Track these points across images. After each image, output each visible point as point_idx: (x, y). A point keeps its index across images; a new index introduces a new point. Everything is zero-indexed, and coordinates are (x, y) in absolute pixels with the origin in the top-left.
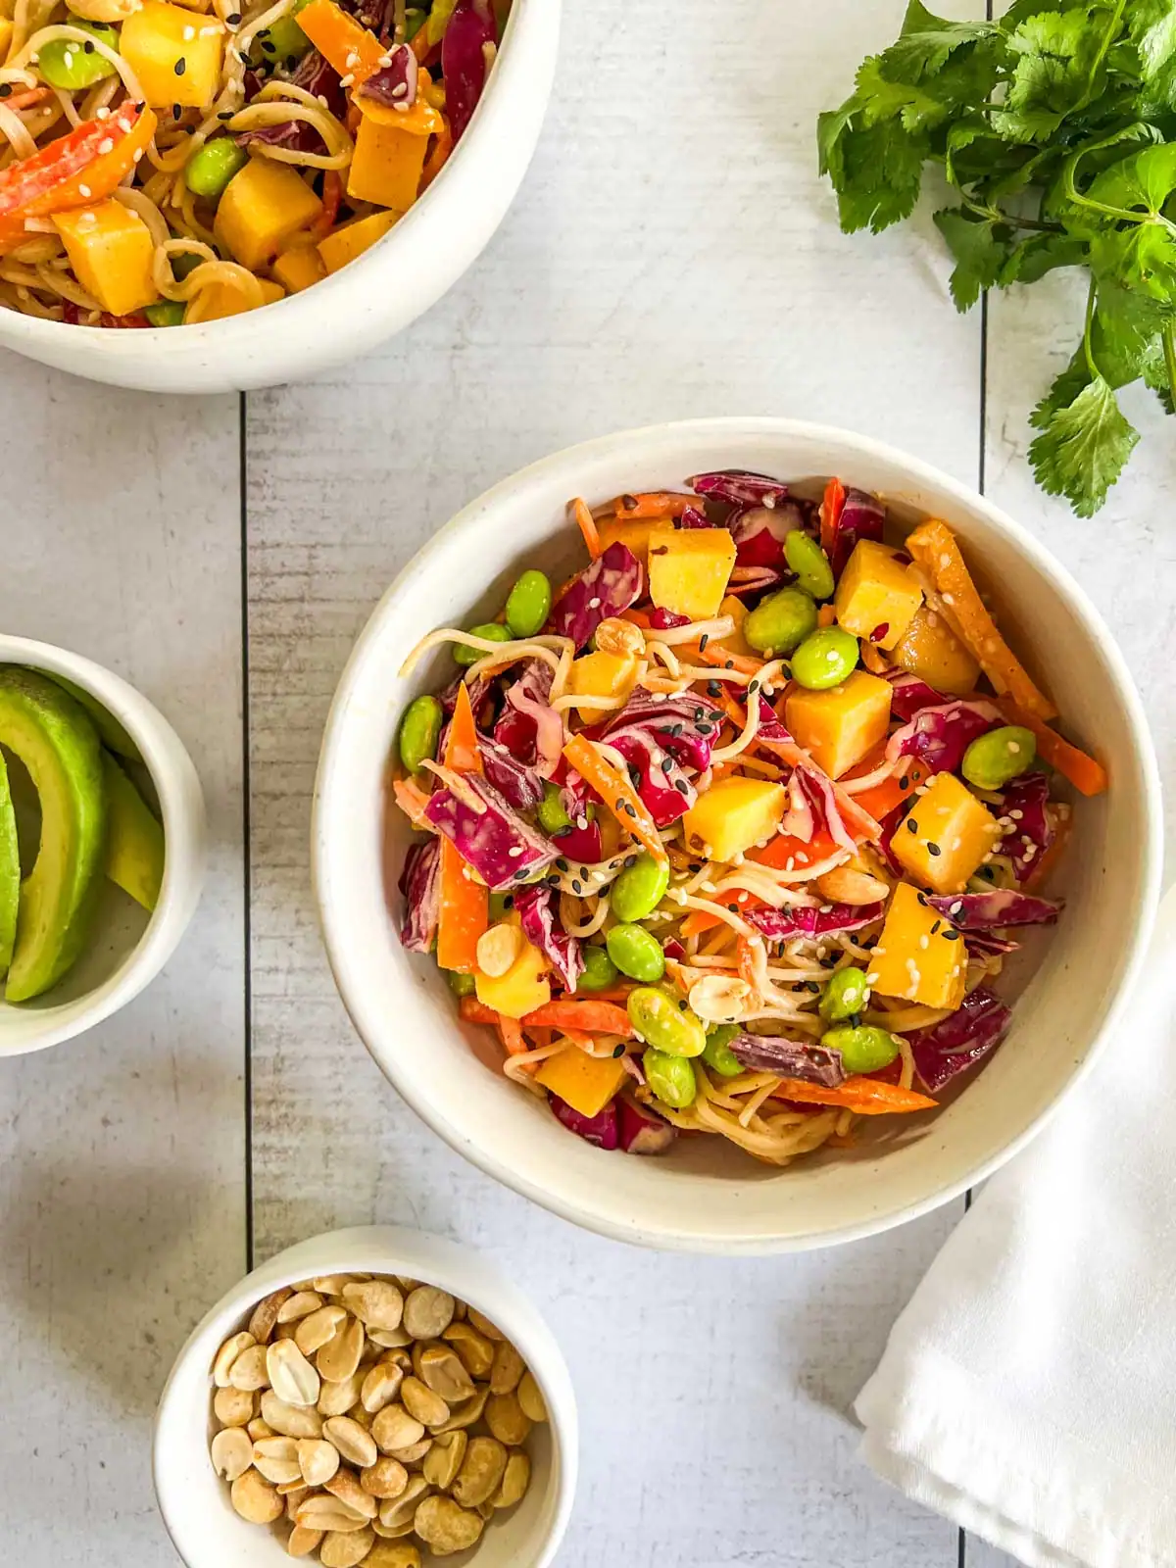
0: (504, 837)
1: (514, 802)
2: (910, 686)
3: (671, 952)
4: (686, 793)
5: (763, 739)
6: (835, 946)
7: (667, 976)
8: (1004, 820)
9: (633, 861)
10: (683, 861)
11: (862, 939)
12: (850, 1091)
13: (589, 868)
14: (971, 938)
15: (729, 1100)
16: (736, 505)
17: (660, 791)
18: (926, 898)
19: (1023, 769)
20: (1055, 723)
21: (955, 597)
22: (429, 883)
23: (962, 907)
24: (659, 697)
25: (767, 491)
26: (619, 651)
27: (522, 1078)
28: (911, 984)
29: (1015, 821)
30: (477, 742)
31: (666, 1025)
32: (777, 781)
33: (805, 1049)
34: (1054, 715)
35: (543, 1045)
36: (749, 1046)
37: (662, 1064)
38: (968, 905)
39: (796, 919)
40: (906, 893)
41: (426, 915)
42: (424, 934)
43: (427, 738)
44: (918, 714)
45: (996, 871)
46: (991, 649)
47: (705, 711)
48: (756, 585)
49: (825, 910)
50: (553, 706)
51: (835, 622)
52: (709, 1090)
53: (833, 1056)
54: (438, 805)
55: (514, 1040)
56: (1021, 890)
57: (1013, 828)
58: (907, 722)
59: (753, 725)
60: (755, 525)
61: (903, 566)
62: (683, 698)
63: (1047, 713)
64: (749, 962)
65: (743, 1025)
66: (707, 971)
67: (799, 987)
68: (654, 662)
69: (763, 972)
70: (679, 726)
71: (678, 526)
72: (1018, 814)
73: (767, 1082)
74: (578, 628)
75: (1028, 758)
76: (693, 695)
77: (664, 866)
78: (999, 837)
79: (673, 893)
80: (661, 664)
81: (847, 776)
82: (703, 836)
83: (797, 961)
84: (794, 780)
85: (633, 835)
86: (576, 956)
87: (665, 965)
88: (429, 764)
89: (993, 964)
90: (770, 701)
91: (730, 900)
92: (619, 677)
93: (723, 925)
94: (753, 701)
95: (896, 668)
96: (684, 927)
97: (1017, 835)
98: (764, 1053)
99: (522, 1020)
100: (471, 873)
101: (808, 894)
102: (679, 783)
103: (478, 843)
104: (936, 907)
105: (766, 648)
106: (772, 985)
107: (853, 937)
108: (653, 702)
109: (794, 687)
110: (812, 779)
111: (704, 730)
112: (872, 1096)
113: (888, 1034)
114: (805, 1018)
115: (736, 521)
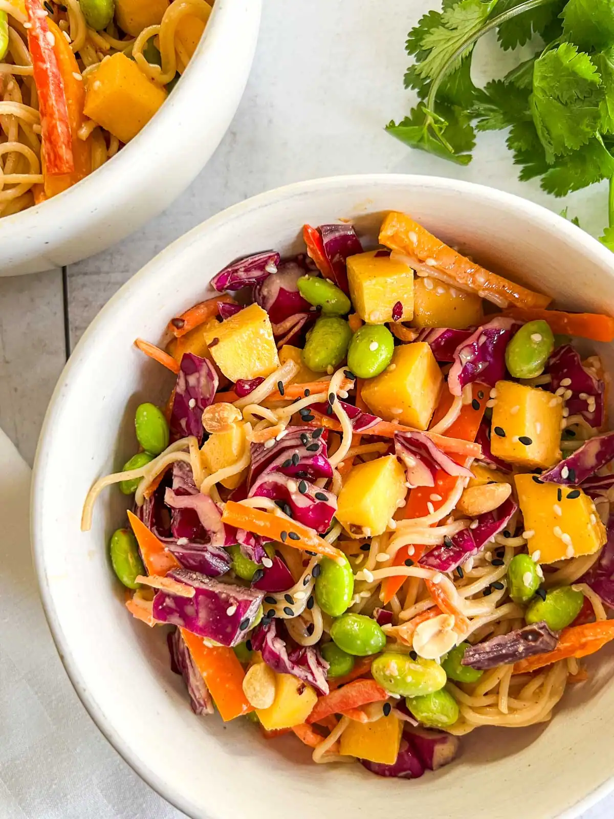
0: (218, 604)
1: (212, 574)
2: (440, 337)
3: (387, 618)
4: (326, 499)
5: (359, 430)
6: (495, 547)
7: (390, 639)
8: (560, 391)
9: (319, 571)
10: (355, 548)
11: (512, 531)
12: (567, 644)
13: (290, 593)
14: (586, 486)
15: (484, 698)
16: (251, 285)
17: (308, 509)
18: (539, 477)
19: (551, 349)
20: (553, 305)
21: (435, 259)
22: (188, 661)
23: (569, 470)
24: (270, 443)
25: (266, 262)
26: (223, 426)
27: (332, 759)
28: (565, 546)
29: (567, 388)
30: (163, 545)
31: (409, 679)
32: (386, 454)
33: (517, 635)
34: (549, 301)
35: (334, 726)
36: (477, 656)
37: (423, 705)
38: (572, 465)
39: (459, 546)
40: (524, 481)
41: (197, 687)
42: (202, 703)
43: (131, 561)
44: (456, 352)
45: (572, 428)
46: (482, 279)
47: (307, 435)
48: (296, 329)
49: (474, 526)
50: (202, 489)
51: (363, 323)
52: (466, 699)
53: (541, 628)
54: (160, 607)
55: (310, 738)
56: (601, 432)
57: (569, 393)
58: (452, 362)
59: (347, 425)
60: (272, 290)
61: (386, 258)
62: (287, 435)
63: (543, 302)
64: (442, 595)
65: (466, 641)
66: (417, 619)
67: (487, 592)
68: (255, 420)
69: (457, 598)
70: (295, 455)
71: (221, 320)
72: (567, 382)
73: (504, 673)
74: (193, 424)
75: (550, 340)
76: (294, 428)
77: (343, 561)
78: (563, 405)
79: (359, 576)
80: (261, 418)
81: (433, 422)
82: (357, 523)
83: (475, 573)
84: (398, 446)
85: (307, 552)
86: (317, 659)
87: (383, 633)
88: (141, 580)
89: (612, 494)
90: (351, 401)
91: (403, 558)
92: (235, 447)
93: (409, 580)
94: (337, 408)
95: (423, 330)
96: (382, 596)
97: (575, 396)
98: (491, 655)
99: (307, 721)
100: (209, 643)
101: (455, 520)
102: (318, 496)
103: (203, 617)
104: (551, 480)
105: (327, 367)
106: (468, 602)
107: (506, 534)
108: (268, 449)
109: (360, 383)
110: (410, 438)
111: (314, 447)
112: (583, 640)
113: (569, 587)
114: (505, 610)
115: (259, 295)
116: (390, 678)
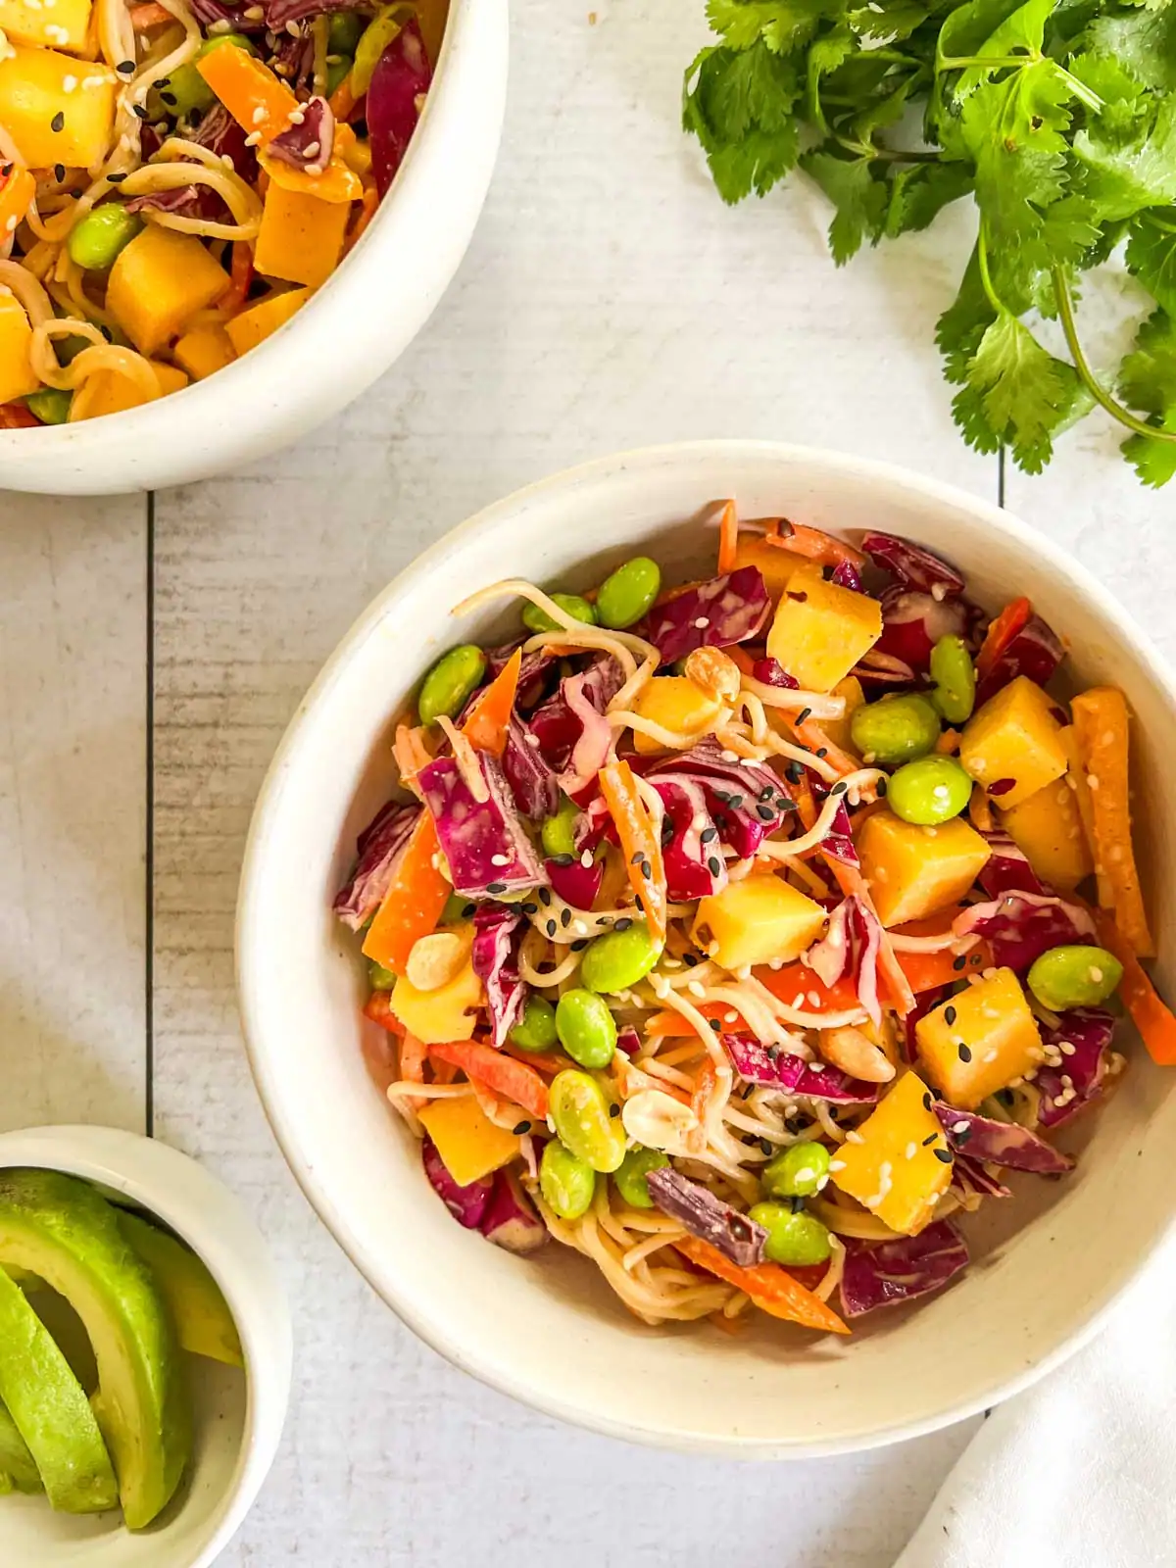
0: (492, 839)
1: (521, 805)
2: (1010, 859)
3: (628, 1045)
4: (716, 875)
5: (826, 850)
6: (809, 1110)
7: (609, 1070)
8: (1051, 1049)
9: (625, 925)
10: (680, 949)
11: (842, 1115)
12: (760, 1279)
13: (574, 912)
15: (621, 1231)
16: (900, 580)
17: (687, 861)
18: (933, 1102)
19: (1096, 1003)
20: (1148, 963)
21: (1102, 783)
22: (391, 852)
23: (968, 1129)
24: (730, 756)
25: (941, 580)
26: (707, 689)
27: (404, 1110)
28: (877, 1191)
29: (1063, 1054)
30: (509, 720)
31: (585, 1126)
32: (821, 902)
33: (727, 1212)
34: (1150, 954)
35: (443, 1082)
36: (669, 1185)
37: (564, 1164)
38: (976, 1128)
39: (780, 1067)
40: (912, 1086)
41: (372, 888)
42: (361, 908)
43: (457, 693)
44: (1007, 893)
45: (1017, 1099)
46: (1117, 856)
47: (775, 794)
48: (886, 677)
49: (816, 1068)
50: (609, 717)
51: (956, 753)
52: (604, 1210)
53: (758, 1235)
54: (436, 773)
55: (412, 1065)
56: (1037, 1132)
57: (1057, 1061)
58: (994, 898)
59: (821, 831)
60: (912, 610)
61: (1058, 724)
62: (756, 769)
63: (1144, 948)
64: (708, 1091)
65: (671, 1158)
66: (658, 1083)
67: (750, 1140)
68: (740, 715)
69: (719, 1107)
70: (738, 798)
71: (827, 577)
72: (1069, 1048)
73: (671, 1230)
74: (672, 641)
75: (1105, 992)
76: (768, 770)
77: (659, 946)
78: (1038, 1065)
79: (656, 979)
80: (747, 719)
81: (897, 929)
82: (714, 931)
83: (762, 1111)
84: (841, 910)
85: (637, 896)
86: (519, 1003)
87: (613, 1056)
88: (445, 722)
89: (973, 1200)
90: (850, 811)
91: (716, 1012)
92: (692, 718)
93: (695, 1037)
94: (833, 804)
95: (1002, 833)
96: (651, 1022)
97: (1057, 1072)
98: (682, 1200)
99: (430, 1046)
100: (440, 862)
101: (804, 1041)
102: (713, 862)
103: (463, 833)
104: (940, 1117)
105: (870, 751)
106: (722, 1128)
107: (833, 1111)
108: (721, 759)
109: (883, 802)
110: (861, 917)
111: (765, 814)
112: (780, 1293)
113: (827, 1231)
114: (743, 1176)
115: (894, 598)
116: (568, 1104)
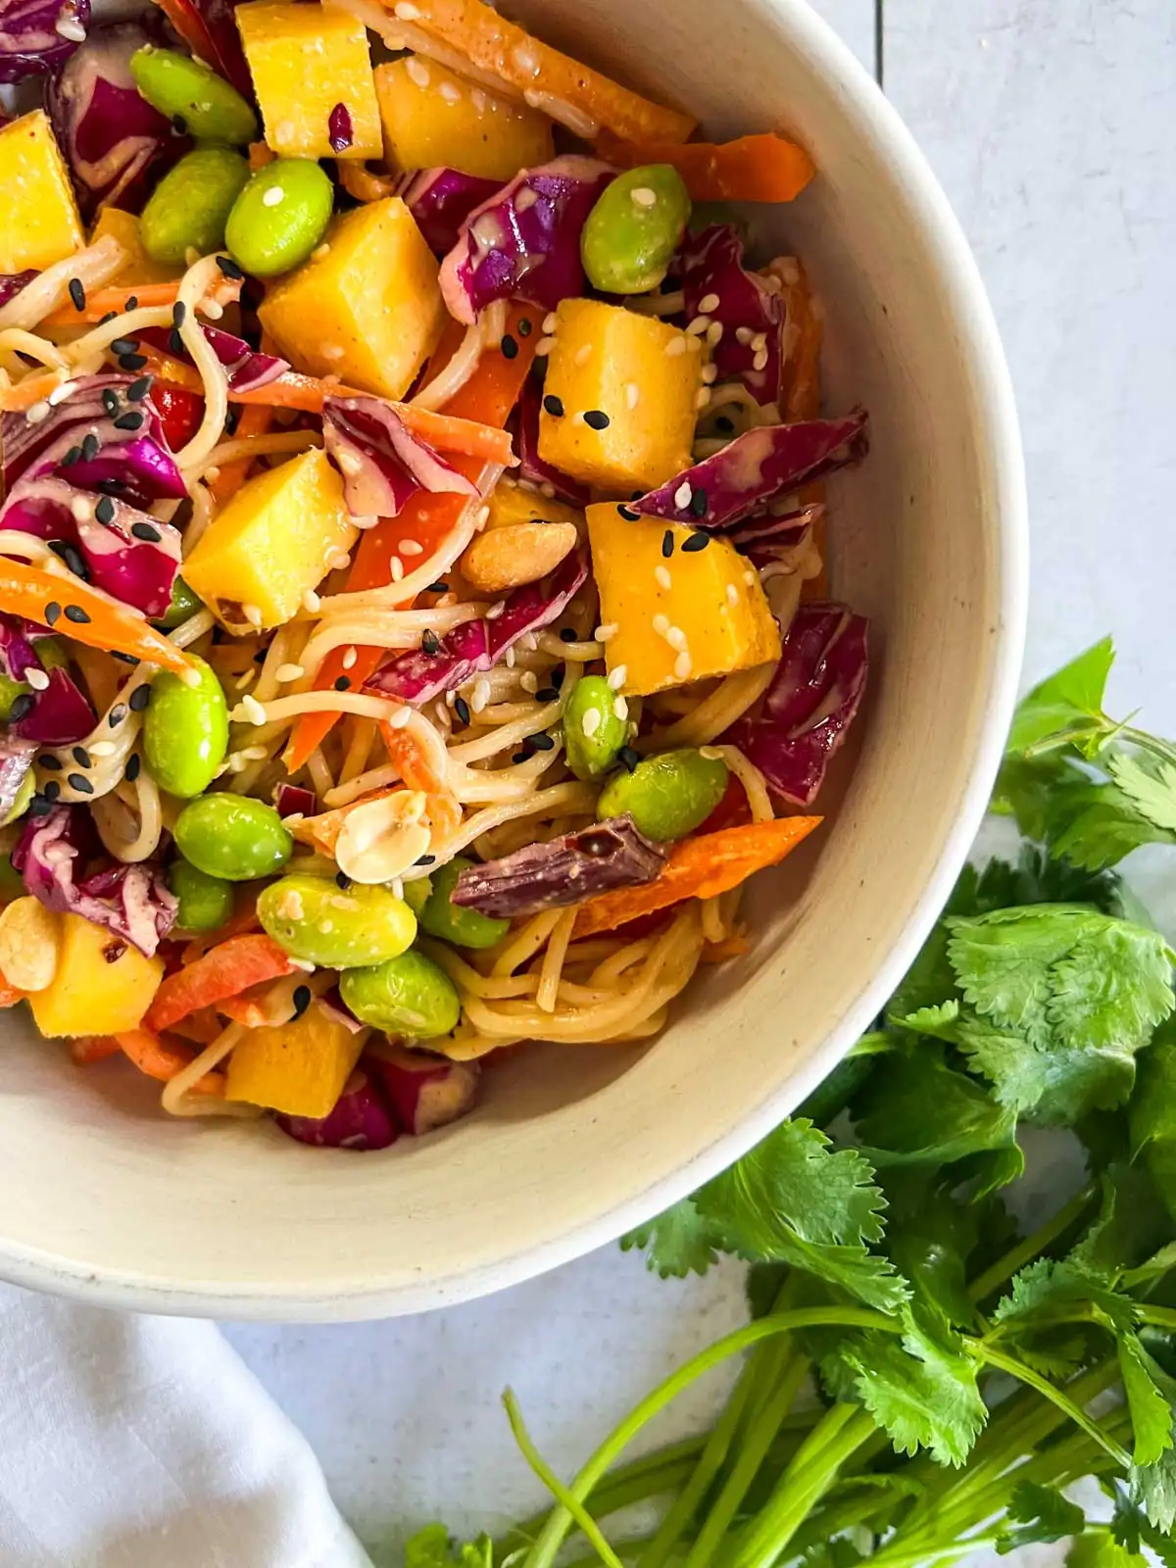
2: (433, 187)
3: (302, 800)
4: (157, 538)
5: (246, 390)
6: (544, 662)
7: (301, 847)
8: (698, 325)
9: (144, 699)
12: (681, 870)
13: (83, 745)
14: (745, 536)
15: (509, 981)
18: (629, 507)
19: (680, 231)
20: (698, 133)
23: (692, 489)
24: (38, 413)
27: (202, 1107)
28: (674, 654)
29: (713, 316)
31: (327, 927)
33: (569, 843)
34: (690, 125)
36: (483, 885)
37: (365, 987)
38: (702, 480)
39: (460, 645)
40: (602, 515)
44: (468, 222)
45: (732, 415)
47: (119, 393)
48: (131, 172)
49: (494, 613)
51: (272, 155)
52: (474, 982)
53: (619, 830)
55: (150, 1060)
57: (716, 330)
59: (215, 379)
60: (82, 84)
62: (76, 393)
63: (673, 126)
64: (413, 757)
65: (465, 854)
67: (526, 750)
68: (22, 365)
69: (446, 760)
70: (89, 439)
72: (711, 302)
75: (678, 207)
77: (199, 682)
78: (707, 357)
79: (239, 714)
80: (32, 363)
81: (420, 386)
82: (237, 598)
83: (494, 715)
84: (329, 431)
86: (150, 891)
87: (285, 832)
89: (805, 559)
90: (224, 327)
91: (333, 675)
93: (346, 719)
94: (193, 335)
95: (402, 175)
96: (287, 756)
97: (729, 335)
98: (513, 884)
99: (148, 1020)
101: (458, 601)
102: (139, 530)
104: (652, 512)
105: (183, 251)
106: (472, 774)
107: (560, 631)
108: (34, 425)
109: (256, 288)
110: (355, 412)
111: (133, 421)
112: (715, 860)
113: (693, 750)
114: (555, 795)
115: (57, 97)
116: (287, 925)
